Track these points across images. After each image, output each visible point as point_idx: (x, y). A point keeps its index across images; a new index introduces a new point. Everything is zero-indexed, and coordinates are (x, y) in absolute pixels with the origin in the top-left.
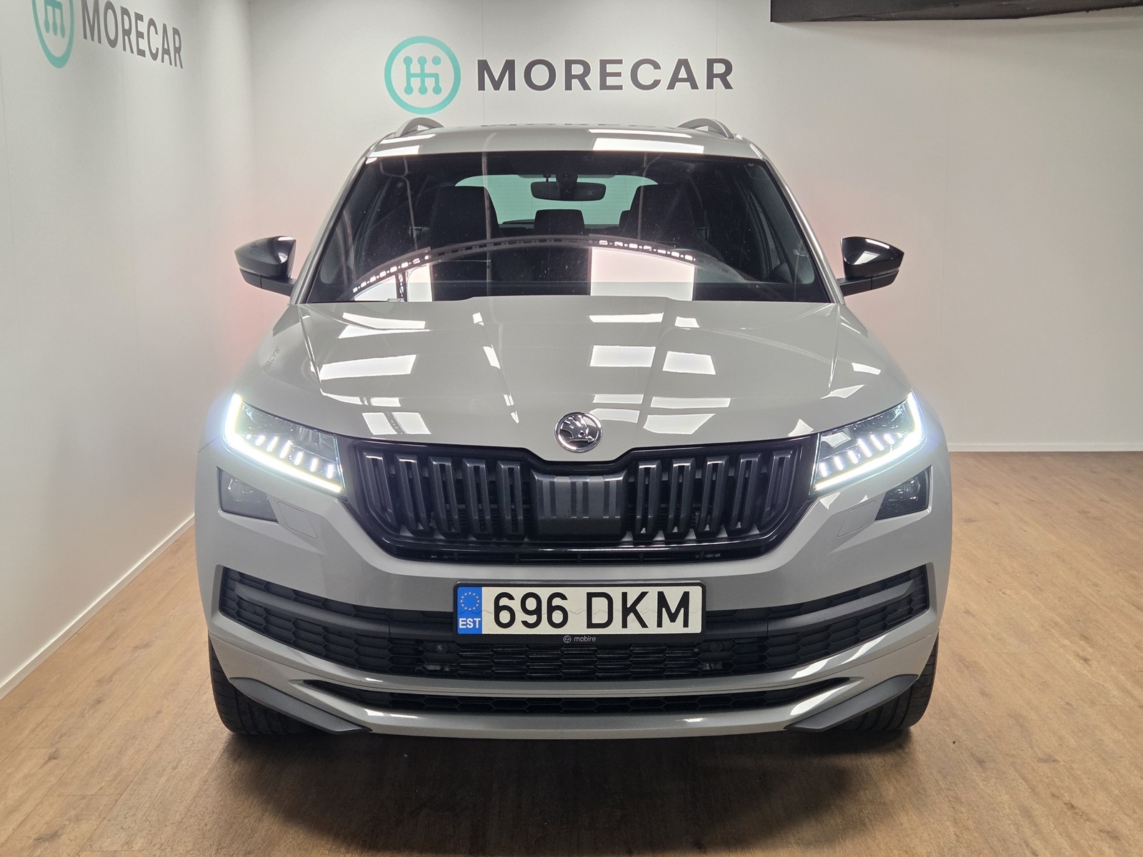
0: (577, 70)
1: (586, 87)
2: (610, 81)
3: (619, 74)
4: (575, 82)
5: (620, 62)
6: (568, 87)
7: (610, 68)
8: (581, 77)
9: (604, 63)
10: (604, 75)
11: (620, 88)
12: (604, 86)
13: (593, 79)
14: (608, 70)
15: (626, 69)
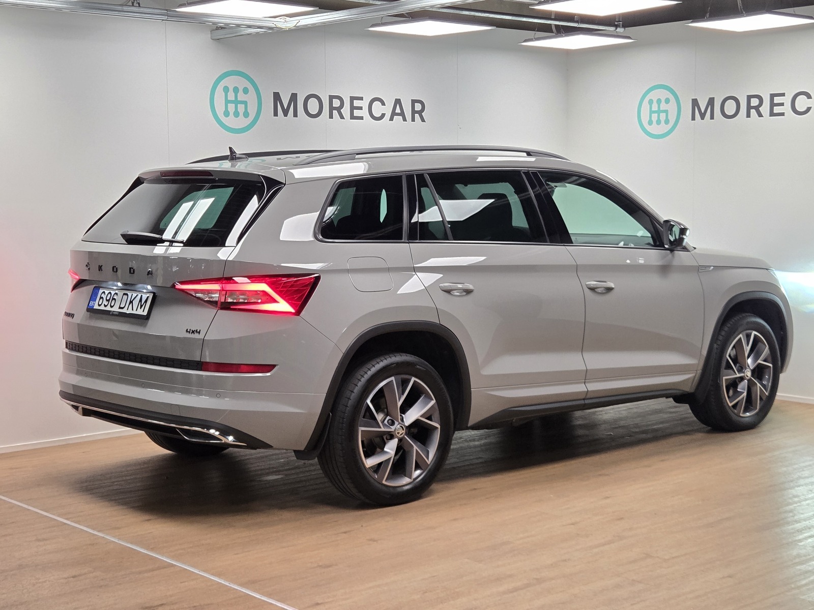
0: (755, 102)
1: (760, 115)
2: (777, 110)
3: (782, 104)
4: (753, 111)
5: (783, 95)
6: (748, 115)
7: (777, 100)
8: (757, 108)
9: (773, 96)
10: (773, 105)
11: (783, 114)
12: (772, 114)
13: (765, 109)
14: (775, 102)
15: (787, 100)
